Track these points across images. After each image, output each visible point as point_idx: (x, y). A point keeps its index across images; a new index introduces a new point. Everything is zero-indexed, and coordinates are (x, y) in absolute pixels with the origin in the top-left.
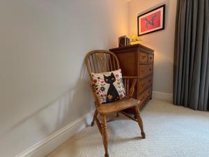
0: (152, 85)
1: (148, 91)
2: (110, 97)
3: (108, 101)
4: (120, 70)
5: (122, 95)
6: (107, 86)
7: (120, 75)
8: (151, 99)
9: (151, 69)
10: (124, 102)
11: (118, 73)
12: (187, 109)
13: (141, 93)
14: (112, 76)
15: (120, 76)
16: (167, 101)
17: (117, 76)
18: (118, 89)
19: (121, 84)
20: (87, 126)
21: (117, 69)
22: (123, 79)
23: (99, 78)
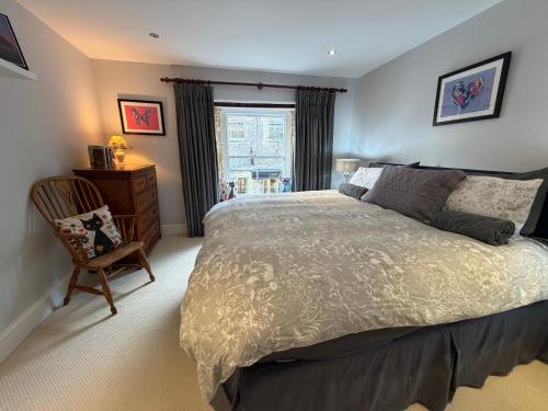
0: (158, 218)
1: (153, 227)
2: (100, 248)
3: (98, 254)
4: (106, 207)
5: (117, 242)
6: (91, 235)
7: (108, 214)
8: (160, 237)
9: (155, 195)
10: (121, 250)
11: (104, 212)
12: (196, 238)
13: (144, 233)
14: (96, 218)
15: (109, 216)
16: (182, 235)
17: (104, 217)
18: (110, 235)
19: (113, 227)
20: (55, 309)
21: (99, 206)
22: (114, 220)
23: (73, 226)
